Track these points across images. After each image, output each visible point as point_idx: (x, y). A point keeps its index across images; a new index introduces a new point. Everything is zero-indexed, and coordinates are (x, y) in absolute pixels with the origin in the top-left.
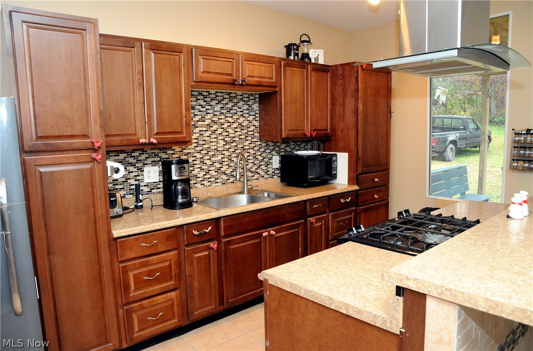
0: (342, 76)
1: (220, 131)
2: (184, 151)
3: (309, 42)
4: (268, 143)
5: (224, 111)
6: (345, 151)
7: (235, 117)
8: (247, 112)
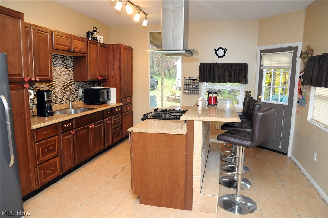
0: (112, 50)
1: (57, 75)
2: (41, 86)
3: (96, 31)
4: (77, 82)
5: (58, 65)
6: (114, 87)
7: (63, 68)
8: (68, 66)
